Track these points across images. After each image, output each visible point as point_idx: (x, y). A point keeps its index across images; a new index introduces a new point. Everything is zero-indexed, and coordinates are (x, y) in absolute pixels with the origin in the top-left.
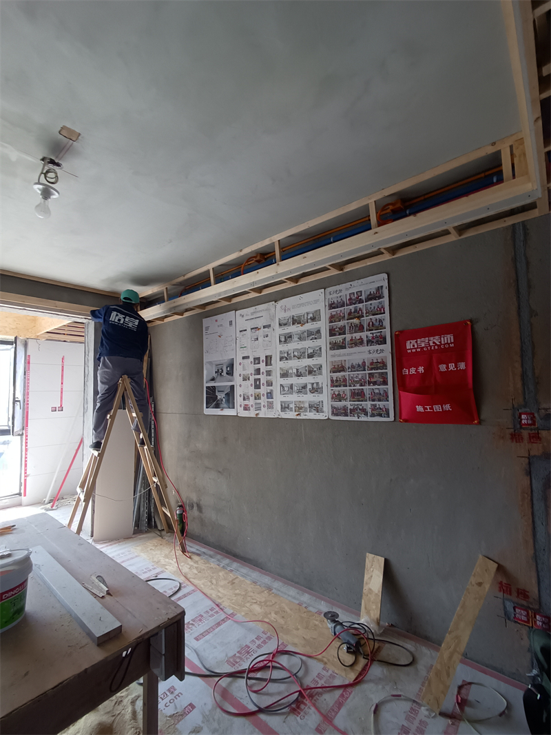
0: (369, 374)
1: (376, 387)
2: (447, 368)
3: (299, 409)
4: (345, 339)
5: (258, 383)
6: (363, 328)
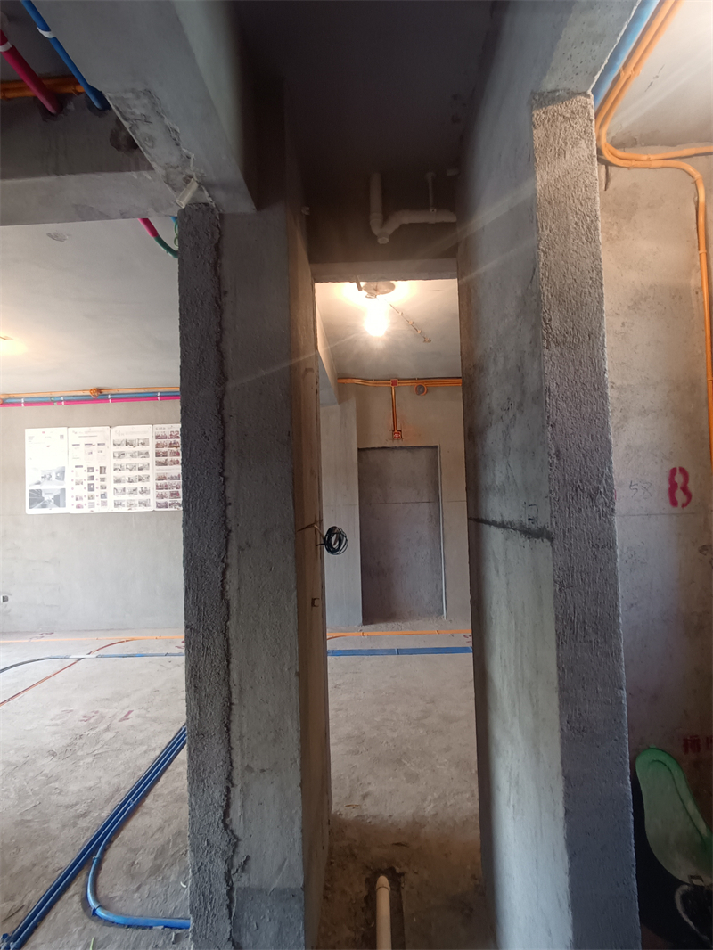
3: (130, 505)
4: (166, 460)
5: (92, 487)
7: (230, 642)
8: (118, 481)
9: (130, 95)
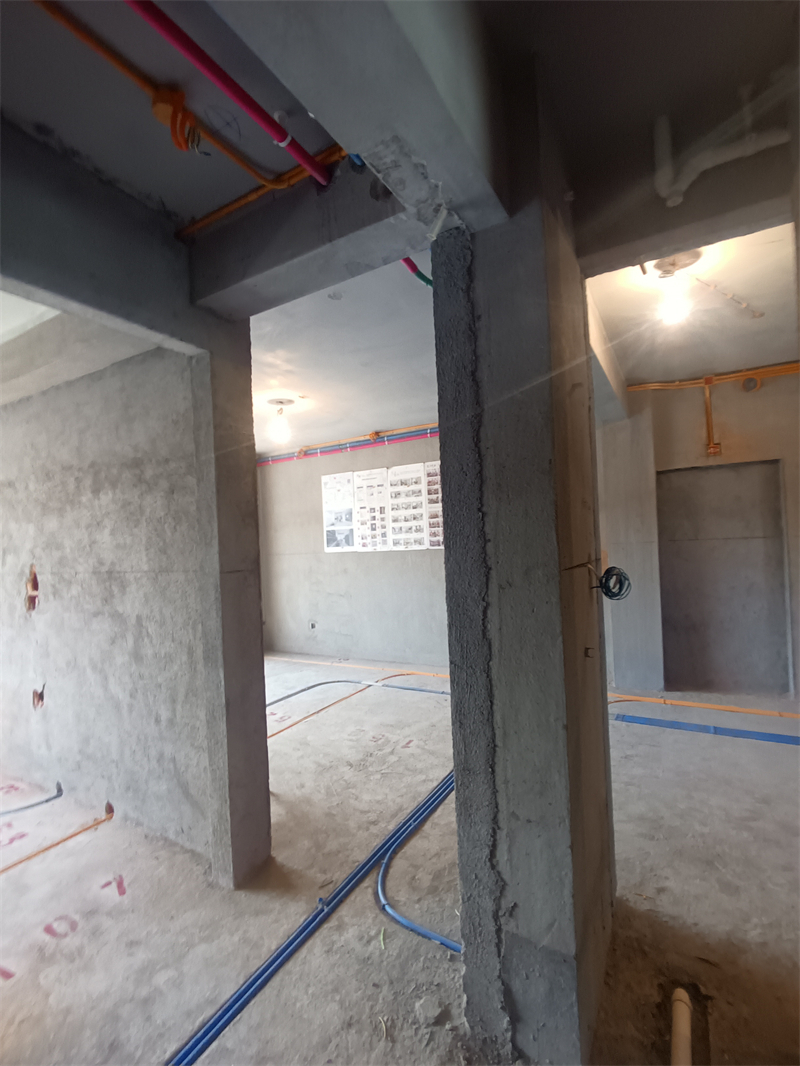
3: (407, 543)
5: (374, 526)
7: (493, 682)
8: (395, 521)
9: (381, 147)
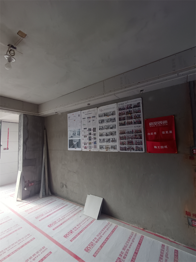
0: (135, 135)
1: (138, 140)
2: (165, 133)
3: (107, 148)
4: (125, 122)
5: (90, 138)
6: (132, 118)
